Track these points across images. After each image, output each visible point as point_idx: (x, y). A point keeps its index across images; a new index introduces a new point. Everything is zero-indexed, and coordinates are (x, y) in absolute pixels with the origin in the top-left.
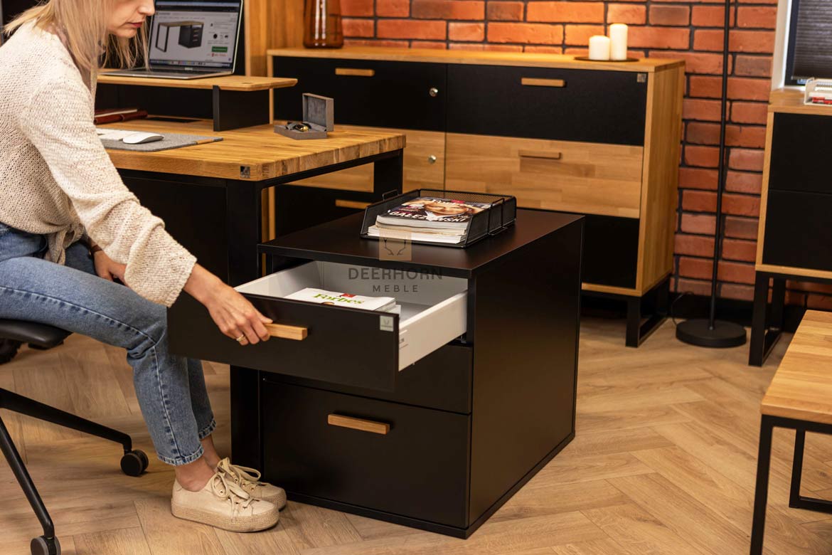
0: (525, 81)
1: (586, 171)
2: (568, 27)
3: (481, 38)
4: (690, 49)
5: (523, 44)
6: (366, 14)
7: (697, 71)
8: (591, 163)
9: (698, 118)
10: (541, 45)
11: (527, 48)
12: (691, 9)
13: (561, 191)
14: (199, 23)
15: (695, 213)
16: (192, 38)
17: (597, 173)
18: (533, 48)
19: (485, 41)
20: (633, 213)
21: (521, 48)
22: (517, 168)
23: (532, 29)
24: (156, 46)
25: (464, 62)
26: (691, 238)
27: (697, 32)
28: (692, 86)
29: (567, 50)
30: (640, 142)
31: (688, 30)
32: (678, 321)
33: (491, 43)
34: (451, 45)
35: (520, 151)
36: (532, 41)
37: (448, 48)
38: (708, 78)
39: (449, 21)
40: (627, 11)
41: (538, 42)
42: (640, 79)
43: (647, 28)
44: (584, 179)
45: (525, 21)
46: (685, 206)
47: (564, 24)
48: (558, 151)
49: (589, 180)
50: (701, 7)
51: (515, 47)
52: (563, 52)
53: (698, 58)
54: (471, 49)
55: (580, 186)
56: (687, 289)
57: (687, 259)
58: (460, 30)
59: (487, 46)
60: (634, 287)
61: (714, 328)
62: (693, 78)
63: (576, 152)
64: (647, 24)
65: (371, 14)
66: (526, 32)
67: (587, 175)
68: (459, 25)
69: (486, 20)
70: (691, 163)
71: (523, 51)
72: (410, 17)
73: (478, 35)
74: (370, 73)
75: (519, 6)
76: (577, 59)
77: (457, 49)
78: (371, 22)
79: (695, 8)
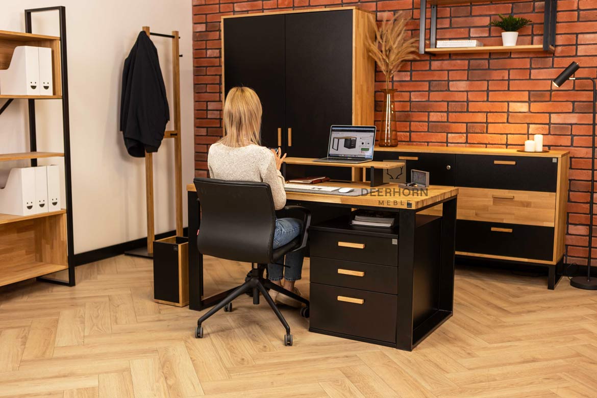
0: (496, 162)
1: (527, 205)
2: (509, 136)
3: (465, 141)
4: (572, 145)
5: (486, 144)
6: (405, 130)
7: (575, 156)
8: (529, 201)
9: (576, 179)
10: (495, 144)
11: (488, 146)
12: (572, 127)
13: (514, 214)
14: (354, 137)
15: (576, 225)
16: (351, 144)
17: (532, 205)
18: (491, 146)
19: (466, 142)
20: (551, 225)
21: (485, 146)
22: (491, 203)
23: (491, 137)
24: (333, 148)
25: (464, 153)
26: (573, 236)
27: (575, 137)
28: (573, 163)
29: (509, 147)
30: (555, 191)
31: (570, 137)
32: (570, 278)
33: (470, 143)
34: (449, 144)
35: (493, 195)
36: (490, 143)
37: (447, 146)
38: (581, 159)
39: (448, 133)
40: (539, 128)
41: (494, 143)
42: (554, 160)
43: (549, 136)
44: (526, 208)
45: (487, 133)
46: (570, 222)
47: (507, 134)
48: (512, 195)
49: (528, 208)
50: (577, 126)
51: (482, 145)
52: (507, 148)
53: (576, 150)
54: (459, 146)
55: (524, 211)
56: (571, 262)
57: (572, 247)
58: (453, 137)
59: (467, 145)
60: (552, 260)
61: (590, 281)
62: (573, 159)
63: (521, 195)
64: (549, 134)
65: (408, 130)
66: (488, 138)
67: (527, 206)
68: (453, 135)
69: (467, 133)
70: (573, 200)
71: (486, 147)
72: (428, 131)
73: (463, 140)
74: (416, 158)
75: (484, 126)
76: (518, 151)
77: (452, 146)
78: (408, 134)
79: (573, 126)
